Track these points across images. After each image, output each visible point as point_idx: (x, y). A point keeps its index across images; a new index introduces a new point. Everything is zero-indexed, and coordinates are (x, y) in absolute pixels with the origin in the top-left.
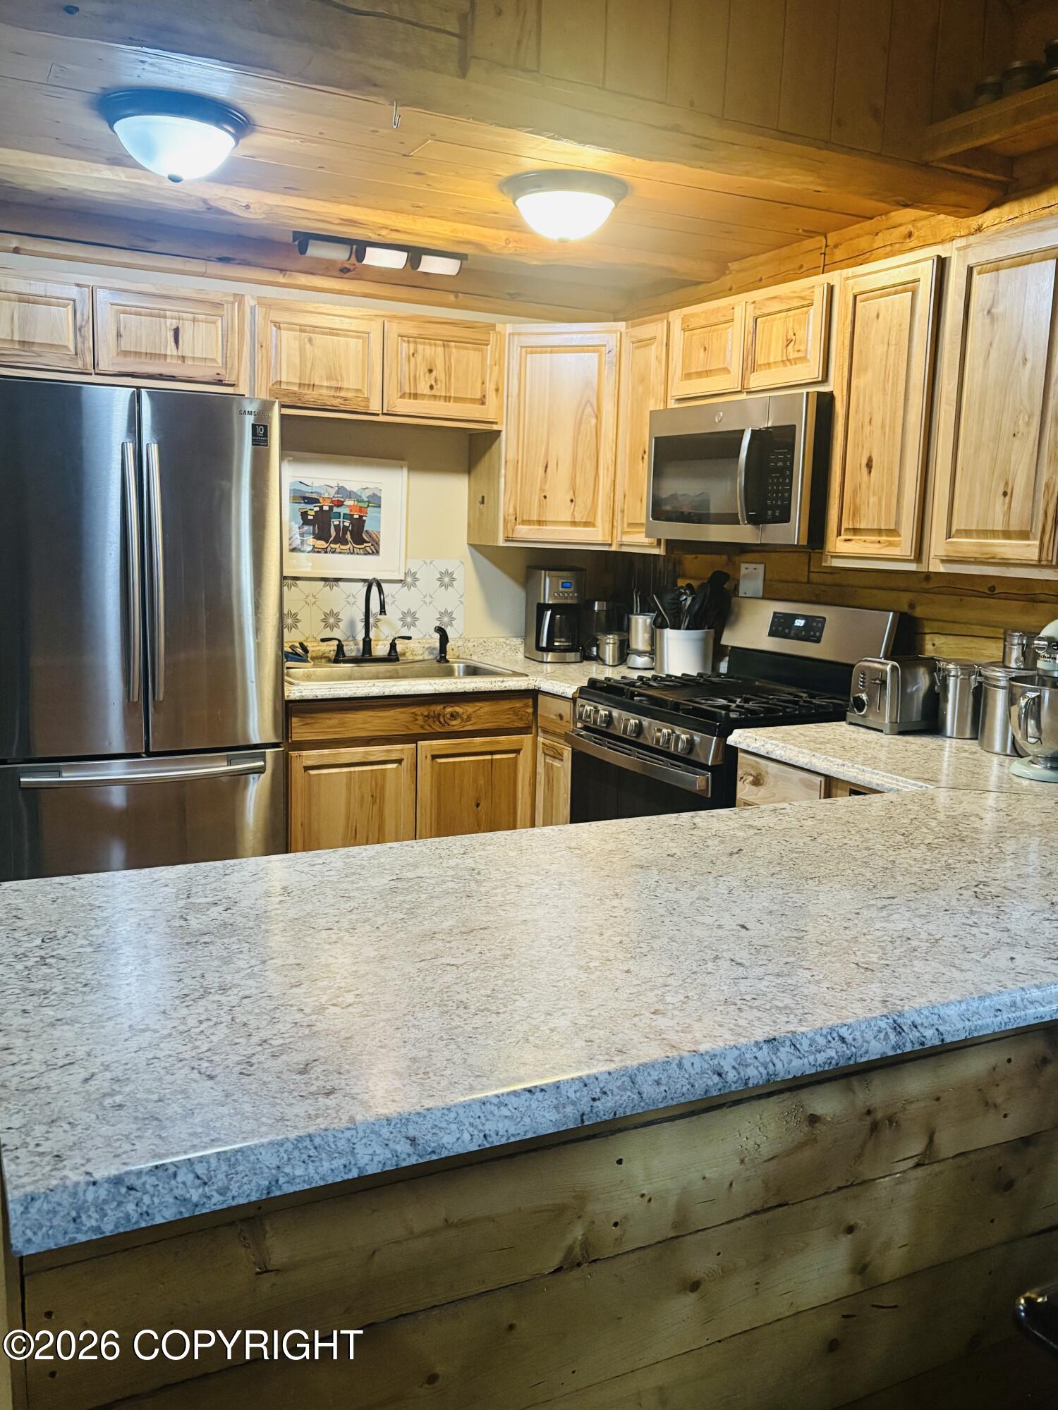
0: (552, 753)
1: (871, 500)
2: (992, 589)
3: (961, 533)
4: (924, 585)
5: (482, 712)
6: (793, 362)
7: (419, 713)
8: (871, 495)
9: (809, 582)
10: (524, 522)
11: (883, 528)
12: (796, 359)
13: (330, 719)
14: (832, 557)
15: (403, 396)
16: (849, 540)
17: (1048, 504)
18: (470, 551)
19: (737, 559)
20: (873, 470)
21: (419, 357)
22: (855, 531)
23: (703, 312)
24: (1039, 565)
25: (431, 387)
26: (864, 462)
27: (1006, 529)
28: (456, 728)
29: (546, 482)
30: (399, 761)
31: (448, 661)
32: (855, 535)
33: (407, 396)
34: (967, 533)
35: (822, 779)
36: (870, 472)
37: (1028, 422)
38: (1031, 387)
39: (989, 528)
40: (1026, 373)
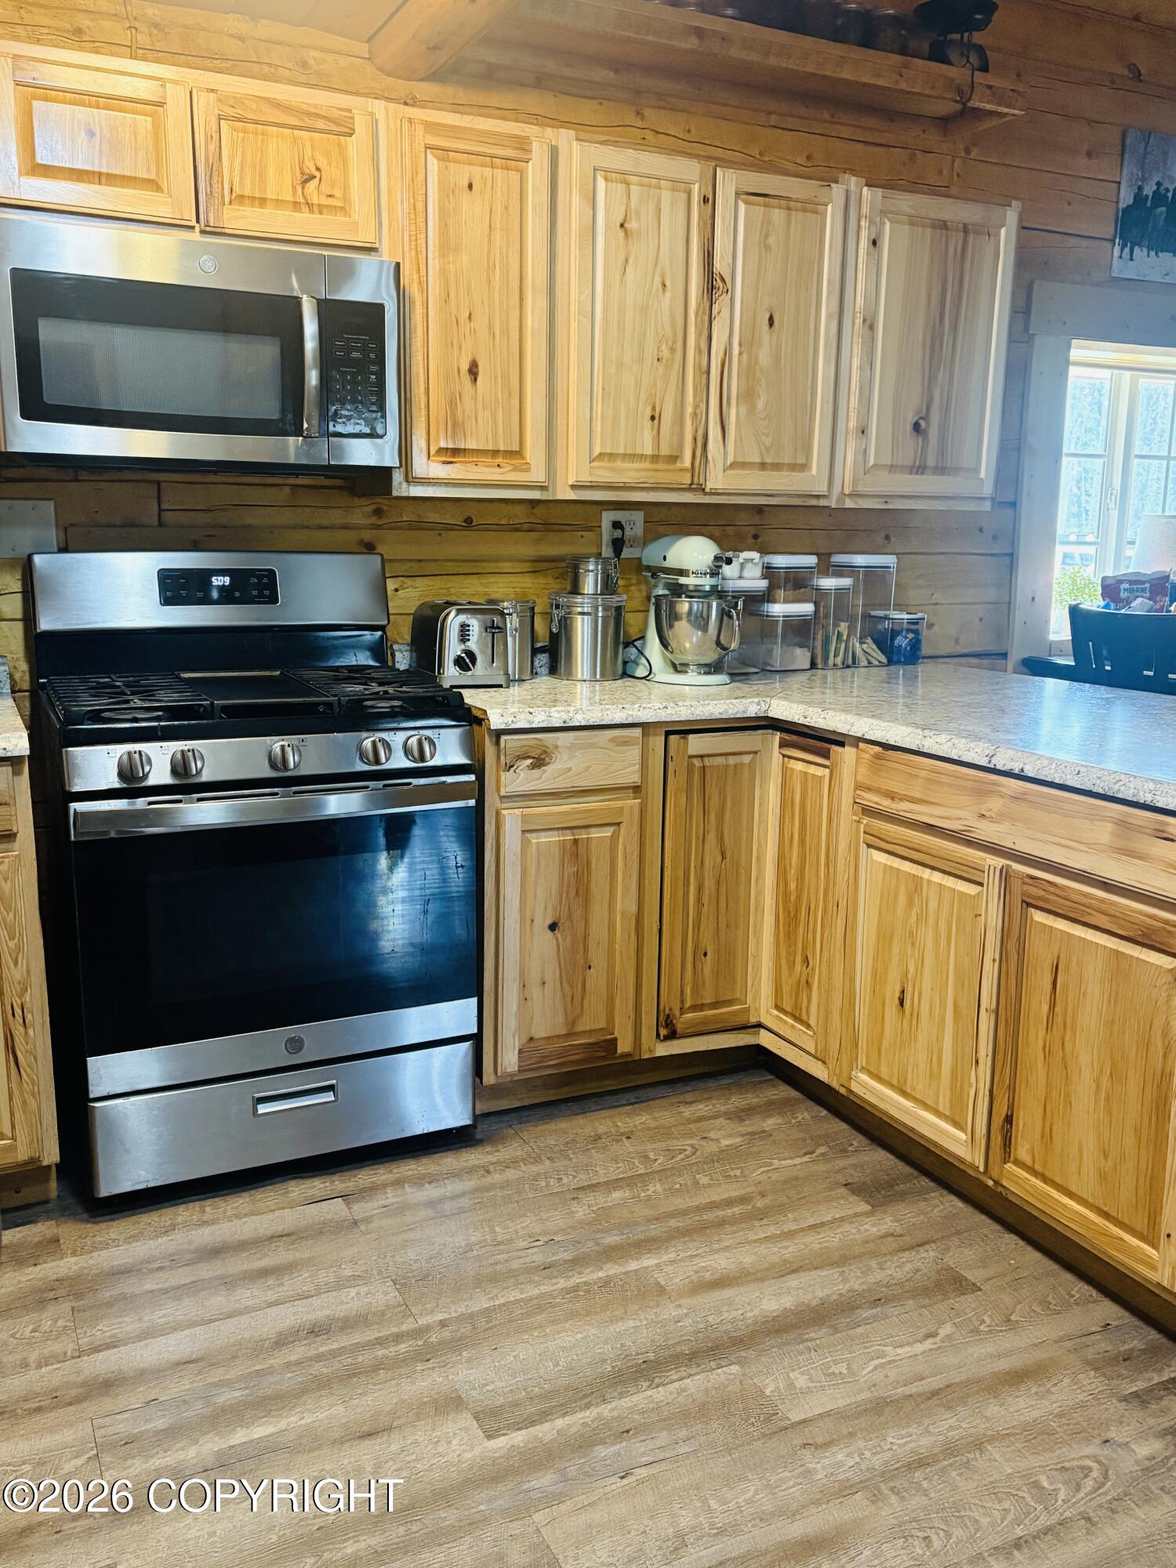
1: (480, 416)
3: (602, 456)
6: (316, 209)
8: (480, 408)
9: (161, 524)
11: (502, 449)
12: (327, 206)
14: (411, 483)
16: (451, 463)
17: (696, 431)
20: (479, 378)
22: (456, 452)
24: (692, 488)
26: (465, 367)
27: (656, 453)
32: (455, 456)
34: (613, 457)
36: (476, 380)
37: (671, 348)
38: (672, 315)
39: (639, 451)
40: (665, 301)
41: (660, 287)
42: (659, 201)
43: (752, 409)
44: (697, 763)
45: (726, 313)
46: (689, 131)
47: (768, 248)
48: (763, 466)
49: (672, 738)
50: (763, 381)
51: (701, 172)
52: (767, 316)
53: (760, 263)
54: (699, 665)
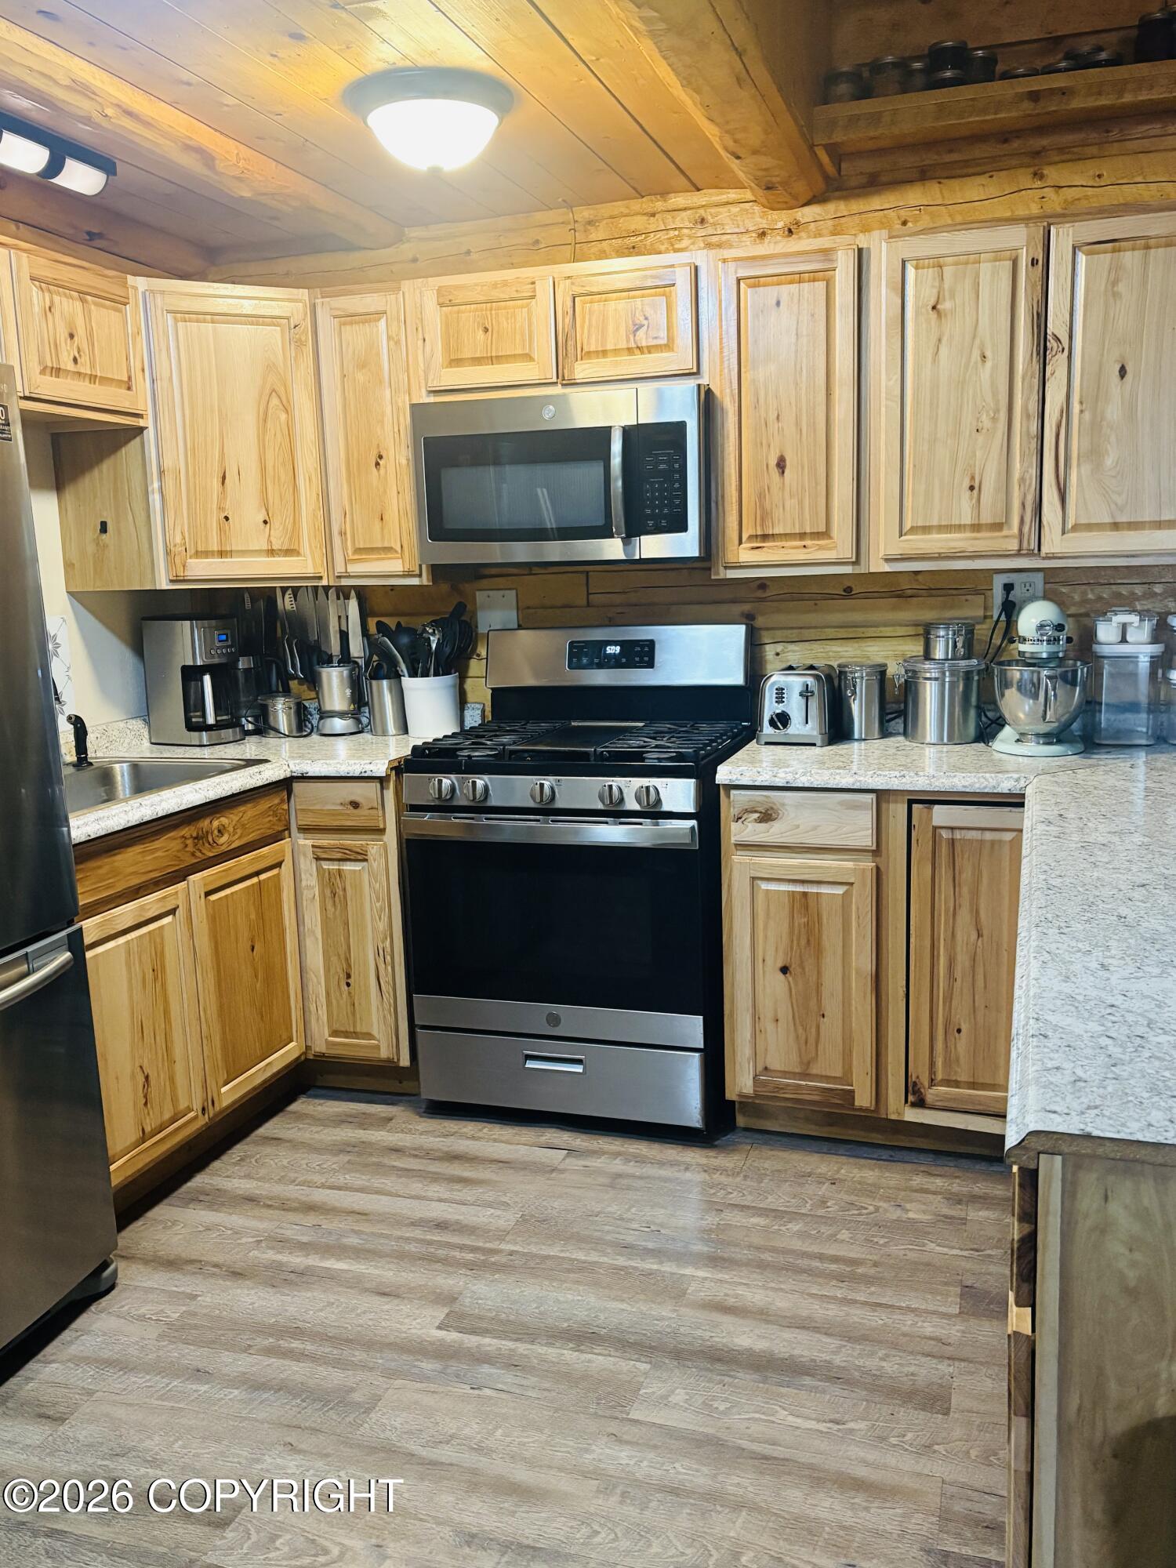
0: (339, 856)
1: (788, 504)
2: (848, 590)
3: (914, 530)
4: (760, 594)
5: (246, 817)
6: (646, 350)
7: (188, 835)
8: (787, 498)
9: (589, 605)
10: (198, 554)
11: (808, 531)
12: (653, 346)
13: (100, 867)
14: (726, 568)
15: (43, 372)
16: (757, 548)
17: (1025, 496)
18: (69, 599)
19: (467, 587)
20: (787, 471)
21: (57, 311)
22: (765, 537)
23: (477, 285)
24: (1019, 554)
25: (75, 360)
26: (773, 462)
27: (976, 522)
28: (224, 848)
29: (225, 498)
30: (172, 912)
31: (91, 764)
32: (764, 542)
33: (48, 371)
34: (926, 529)
35: (873, 796)
36: (783, 472)
37: (993, 418)
38: (993, 384)
39: (955, 522)
40: (986, 372)
41: (979, 358)
42: (977, 276)
43: (1098, 467)
44: (945, 834)
45: (1062, 373)
46: (1099, 176)
47: (1116, 295)
48: (1116, 526)
49: (915, 806)
50: (1113, 439)
51: (1028, 236)
52: (1118, 367)
53: (1106, 313)
54: (1038, 735)
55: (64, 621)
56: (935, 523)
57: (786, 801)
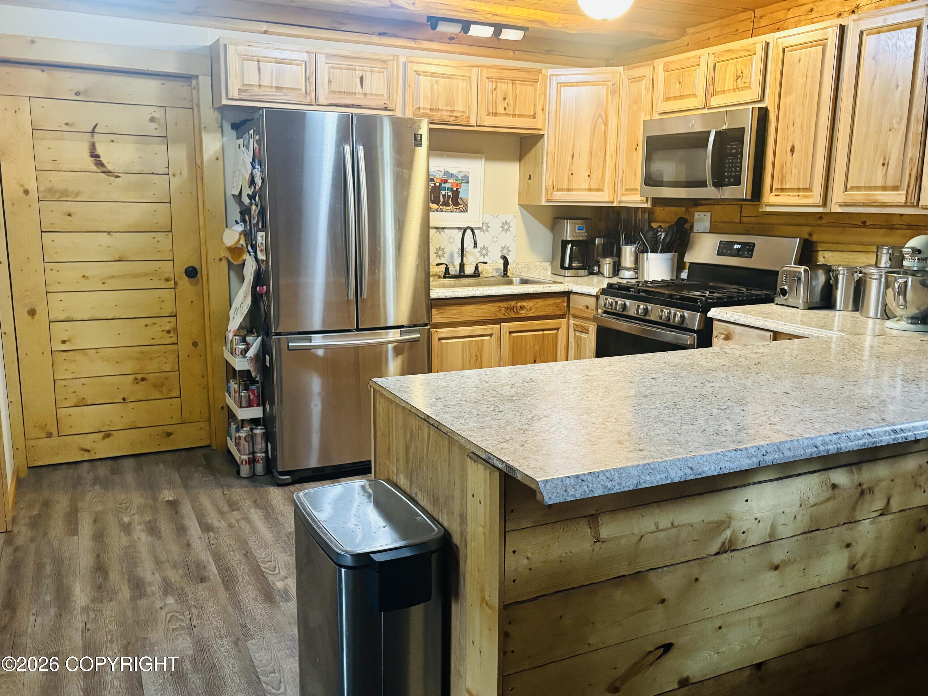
0: (580, 330)
1: (794, 171)
2: (864, 223)
3: (852, 188)
4: (819, 222)
5: (537, 306)
6: (740, 89)
7: (502, 306)
8: (793, 168)
9: (740, 222)
10: (558, 190)
11: (801, 187)
12: (743, 87)
13: (453, 310)
14: (766, 205)
15: (488, 115)
16: (778, 195)
17: (911, 170)
18: (520, 209)
19: (692, 210)
20: (794, 153)
21: (498, 90)
22: (782, 190)
23: (678, 60)
24: (905, 205)
25: (505, 109)
26: (789, 148)
27: (884, 185)
28: (523, 315)
29: (572, 165)
30: (491, 335)
31: (508, 277)
32: (782, 192)
33: (491, 114)
34: (858, 188)
35: (771, 334)
37: (899, 122)
38: (901, 102)
39: (873, 185)
40: (898, 93)
41: (895, 87)
54: (910, 317)
55: (515, 216)
56: (863, 185)
57: (736, 330)
